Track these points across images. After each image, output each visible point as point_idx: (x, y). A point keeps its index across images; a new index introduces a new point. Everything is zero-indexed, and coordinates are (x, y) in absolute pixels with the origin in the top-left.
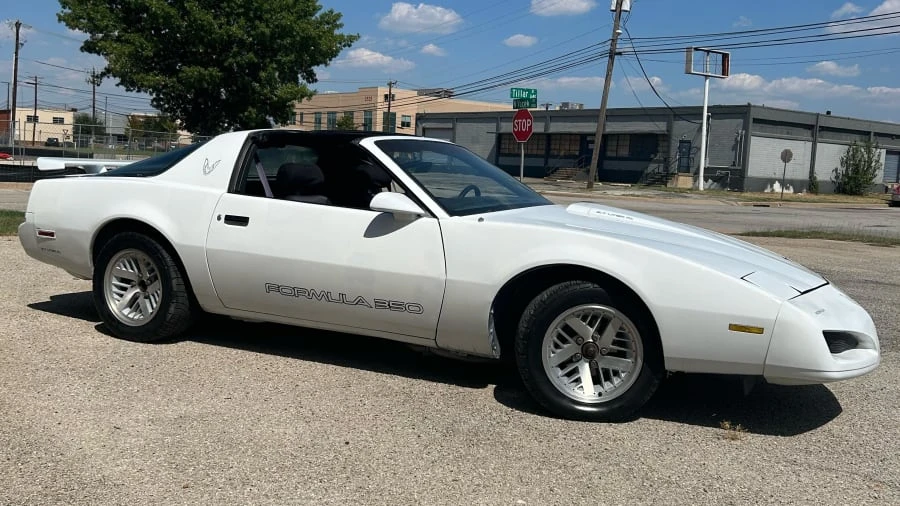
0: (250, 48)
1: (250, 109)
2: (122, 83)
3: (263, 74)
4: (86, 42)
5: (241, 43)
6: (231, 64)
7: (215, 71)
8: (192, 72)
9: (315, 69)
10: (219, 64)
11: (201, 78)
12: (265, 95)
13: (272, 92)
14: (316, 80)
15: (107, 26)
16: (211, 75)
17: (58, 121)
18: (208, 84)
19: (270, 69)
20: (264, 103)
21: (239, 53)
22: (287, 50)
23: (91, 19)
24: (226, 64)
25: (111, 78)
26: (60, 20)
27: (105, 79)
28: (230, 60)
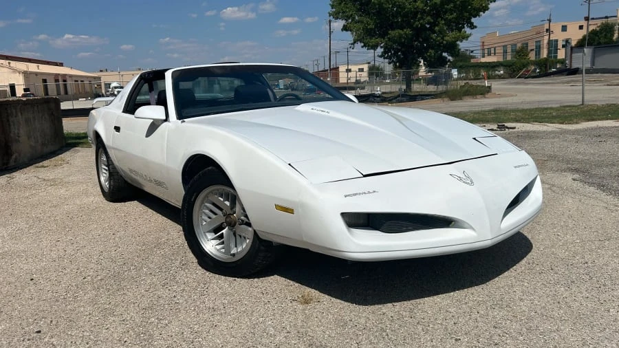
0: (429, 14)
1: (430, 51)
2: (365, 46)
3: (437, 28)
4: (344, 26)
5: (423, 12)
6: (417, 26)
7: (408, 31)
8: (394, 33)
9: (473, 20)
10: (410, 26)
11: (400, 37)
12: (438, 41)
13: (443, 38)
14: (476, 27)
15: (352, 15)
16: (405, 34)
17: (361, 70)
18: (405, 39)
19: (441, 25)
20: (439, 46)
21: (422, 18)
22: (451, 12)
23: (343, 12)
24: (414, 26)
25: (359, 43)
26: (330, 16)
27: (356, 44)
28: (417, 23)
